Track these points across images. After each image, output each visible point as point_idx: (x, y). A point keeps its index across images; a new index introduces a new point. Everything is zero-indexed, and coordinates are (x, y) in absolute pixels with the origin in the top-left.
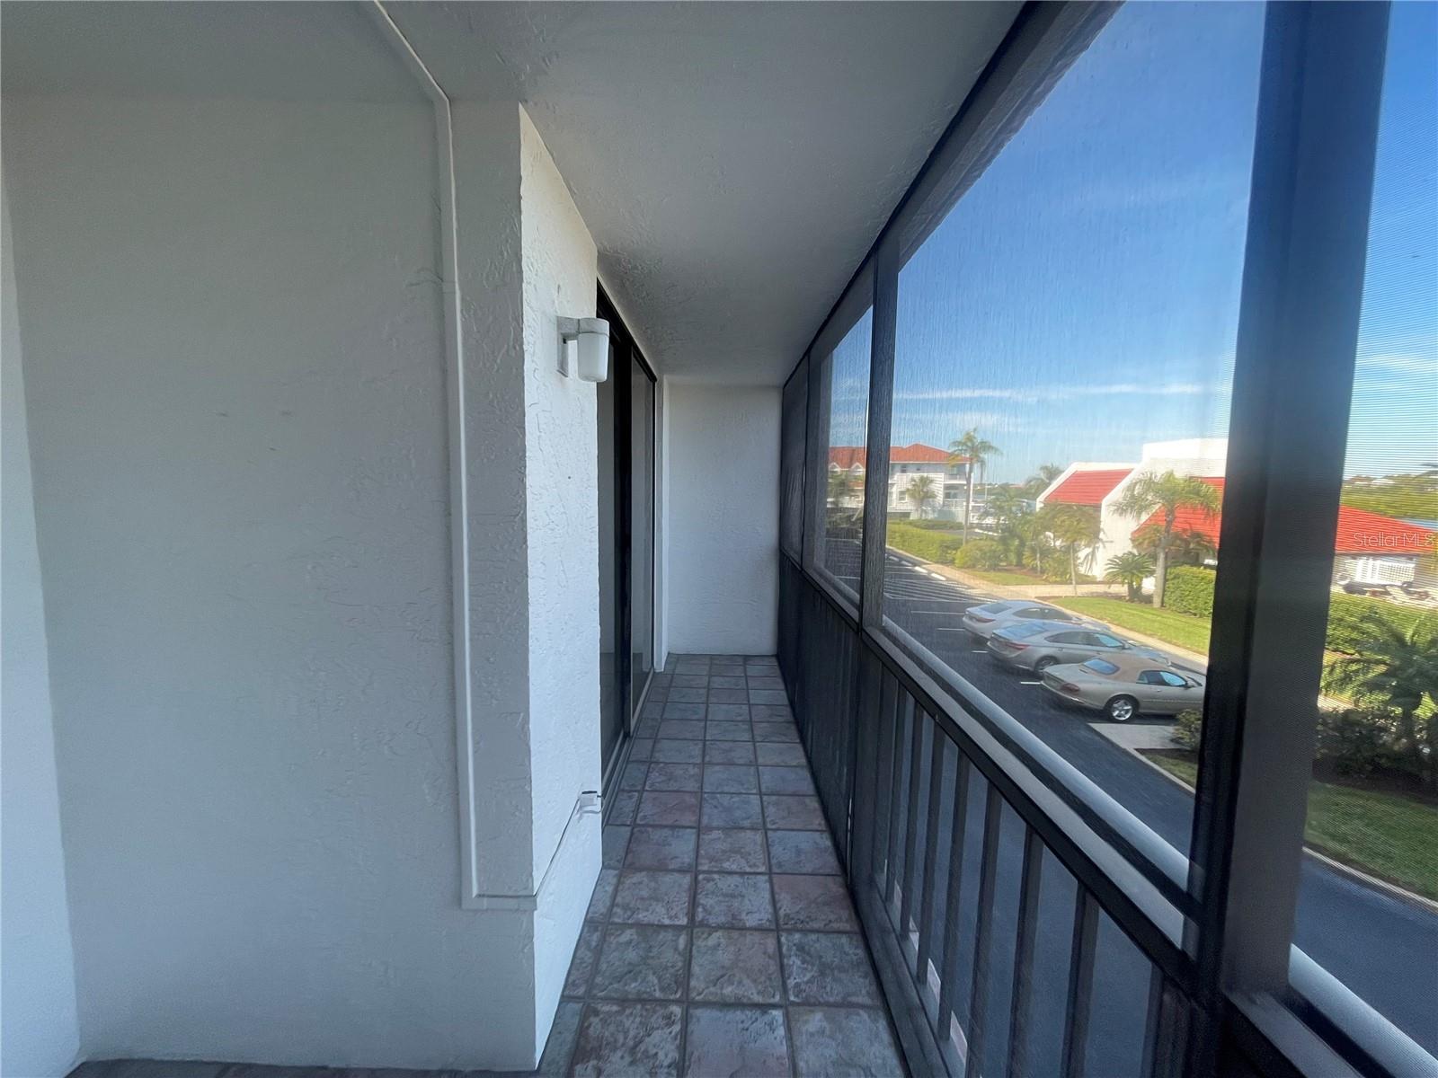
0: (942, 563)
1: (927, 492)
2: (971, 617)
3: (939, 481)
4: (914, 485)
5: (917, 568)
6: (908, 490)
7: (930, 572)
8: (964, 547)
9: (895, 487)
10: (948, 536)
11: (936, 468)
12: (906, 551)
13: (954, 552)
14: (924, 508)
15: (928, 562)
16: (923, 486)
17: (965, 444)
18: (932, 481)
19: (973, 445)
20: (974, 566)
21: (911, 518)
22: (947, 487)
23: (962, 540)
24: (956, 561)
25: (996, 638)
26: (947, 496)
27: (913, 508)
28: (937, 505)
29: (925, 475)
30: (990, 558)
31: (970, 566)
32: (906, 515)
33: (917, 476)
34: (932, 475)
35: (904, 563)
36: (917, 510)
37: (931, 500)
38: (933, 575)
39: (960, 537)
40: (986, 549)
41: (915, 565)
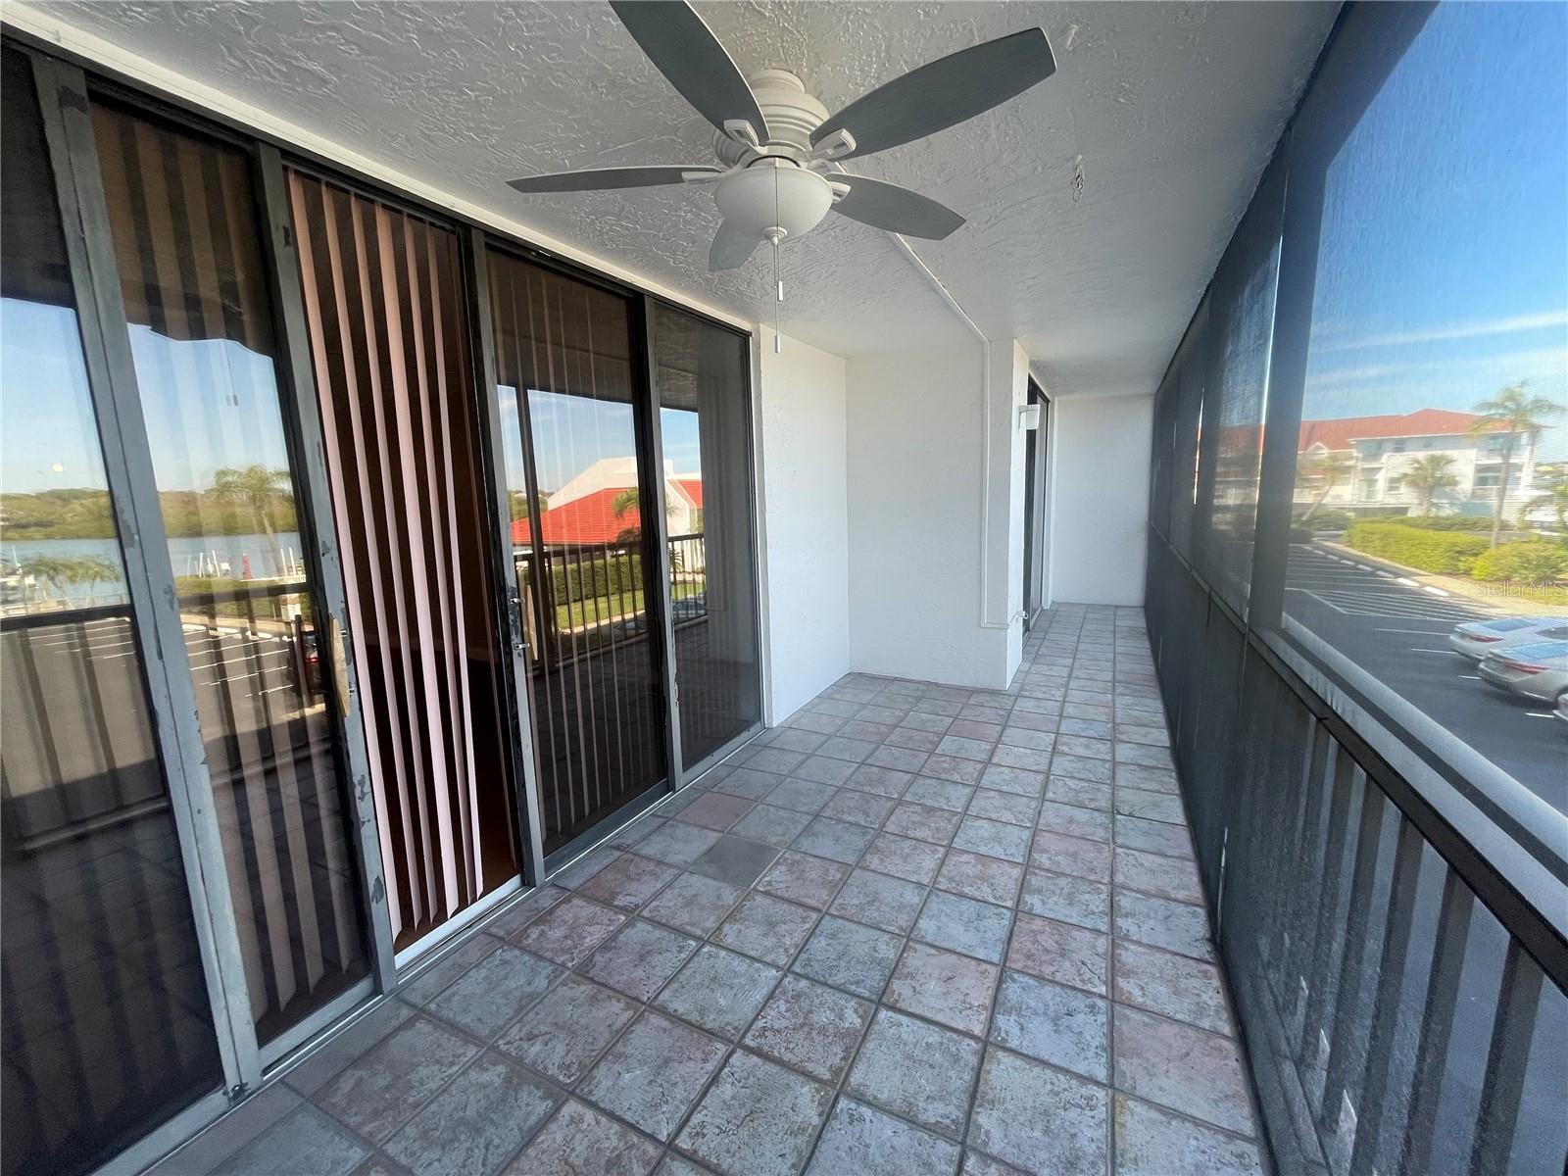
0: (1450, 574)
1: (1442, 478)
2: (1463, 635)
3: (1464, 463)
4: (1416, 469)
5: (1401, 580)
6: (1406, 475)
7: (1424, 585)
8: (1493, 550)
9: (1383, 471)
10: (1464, 538)
11: (1456, 441)
12: (1391, 558)
13: (1472, 559)
14: (1435, 501)
15: (1422, 572)
16: (1434, 469)
17: (1502, 406)
18: (1450, 461)
19: (1518, 405)
20: (1508, 579)
21: (1409, 515)
22: (1481, 469)
23: (1489, 541)
24: (1475, 572)
25: (1495, 659)
26: (1482, 481)
27: (1416, 501)
28: (1462, 497)
29: (1438, 453)
30: (1538, 566)
31: (1502, 579)
32: (1402, 511)
33: (1422, 455)
34: (1450, 453)
35: (1380, 573)
36: (1421, 504)
37: (1447, 489)
38: (1428, 589)
39: (1487, 538)
40: (1533, 555)
41: (1398, 575)
